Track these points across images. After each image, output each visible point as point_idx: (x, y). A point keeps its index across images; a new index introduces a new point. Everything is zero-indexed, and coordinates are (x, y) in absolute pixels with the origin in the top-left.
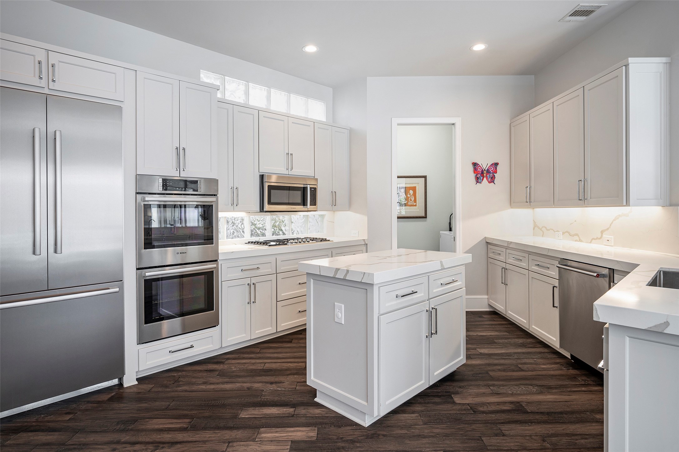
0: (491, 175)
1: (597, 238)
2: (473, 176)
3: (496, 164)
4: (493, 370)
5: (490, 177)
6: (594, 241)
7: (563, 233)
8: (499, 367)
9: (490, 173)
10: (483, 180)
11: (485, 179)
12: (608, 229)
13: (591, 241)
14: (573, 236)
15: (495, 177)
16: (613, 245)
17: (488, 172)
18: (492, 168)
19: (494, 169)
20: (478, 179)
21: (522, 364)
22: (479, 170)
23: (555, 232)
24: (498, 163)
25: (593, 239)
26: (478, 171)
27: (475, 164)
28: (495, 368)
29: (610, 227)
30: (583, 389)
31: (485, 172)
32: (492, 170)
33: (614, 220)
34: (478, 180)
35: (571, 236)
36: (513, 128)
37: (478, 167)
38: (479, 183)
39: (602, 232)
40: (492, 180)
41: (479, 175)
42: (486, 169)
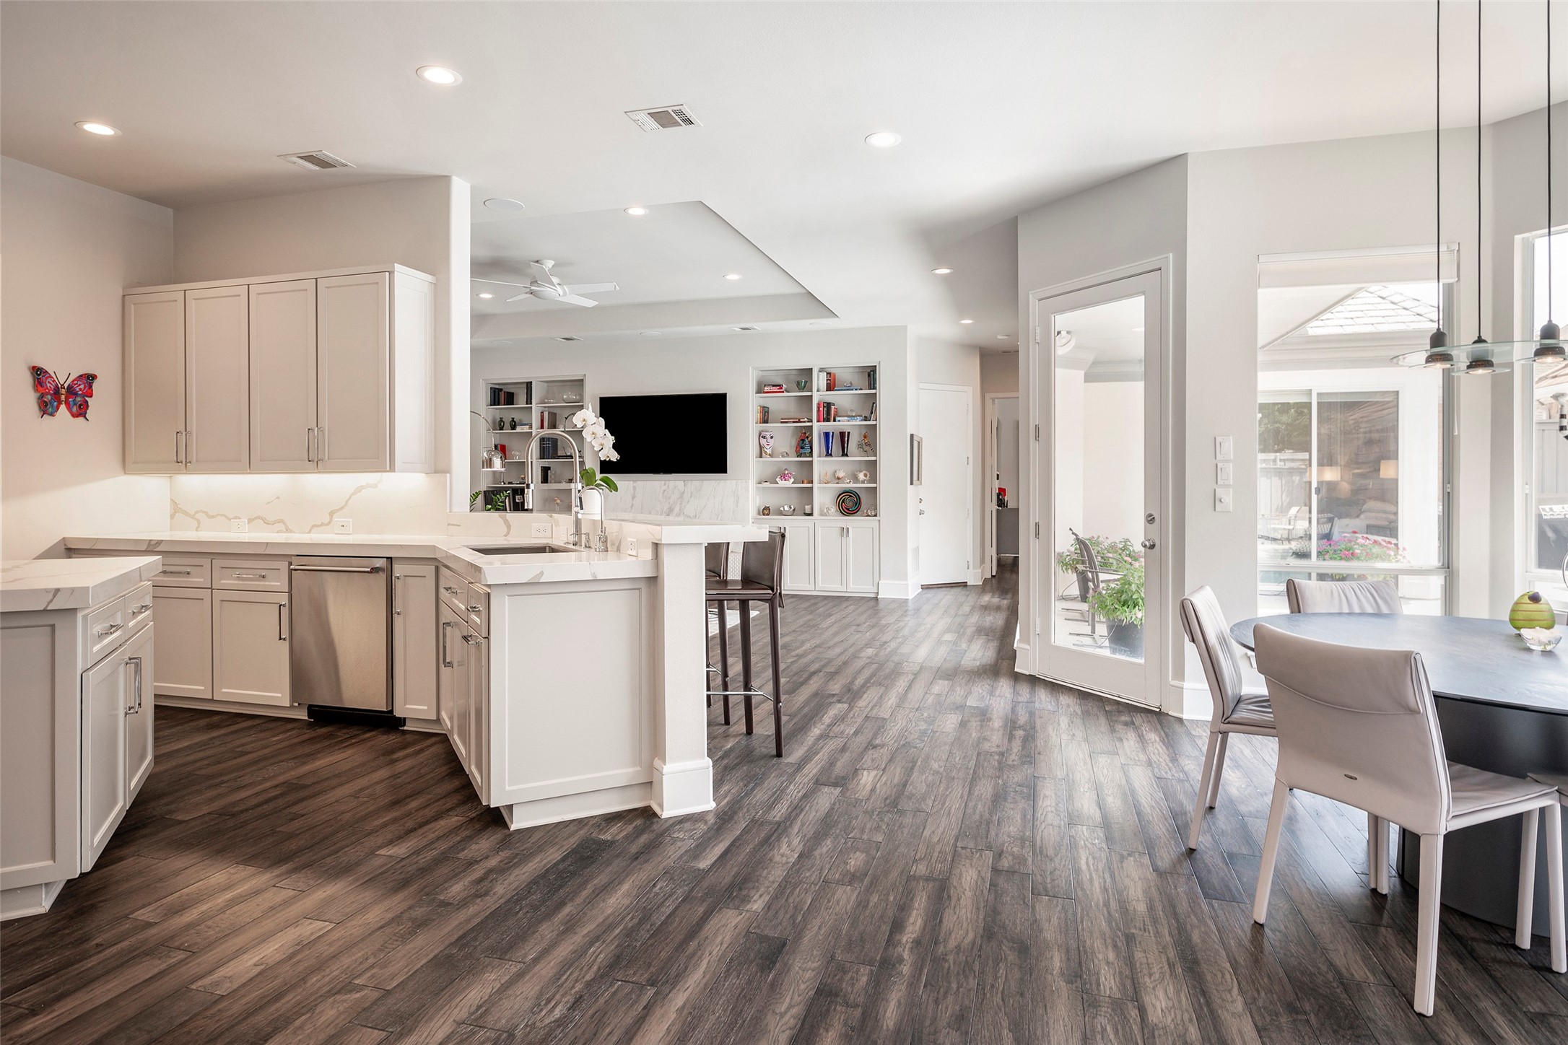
0: (79, 399)
1: (322, 524)
2: (30, 398)
3: (89, 378)
4: (200, 769)
5: (75, 404)
6: (315, 529)
7: (250, 521)
8: (205, 762)
9: (76, 394)
10: (58, 408)
11: (63, 407)
12: (342, 508)
13: (310, 530)
14: (273, 524)
15: (88, 406)
16: (351, 532)
17: (71, 391)
18: (80, 385)
19: (85, 387)
20: (47, 405)
21: (238, 747)
22: (49, 385)
23: (230, 519)
24: (96, 376)
25: (315, 526)
26: (47, 388)
27: (38, 374)
28: (198, 765)
29: (346, 505)
30: (353, 741)
31: (63, 391)
32: (80, 389)
33: (353, 494)
34: (46, 408)
35: (267, 524)
36: (132, 309)
37: (47, 378)
38: (48, 414)
39: (331, 514)
40: (81, 411)
41: (49, 397)
42: (66, 386)
